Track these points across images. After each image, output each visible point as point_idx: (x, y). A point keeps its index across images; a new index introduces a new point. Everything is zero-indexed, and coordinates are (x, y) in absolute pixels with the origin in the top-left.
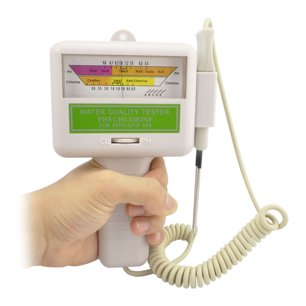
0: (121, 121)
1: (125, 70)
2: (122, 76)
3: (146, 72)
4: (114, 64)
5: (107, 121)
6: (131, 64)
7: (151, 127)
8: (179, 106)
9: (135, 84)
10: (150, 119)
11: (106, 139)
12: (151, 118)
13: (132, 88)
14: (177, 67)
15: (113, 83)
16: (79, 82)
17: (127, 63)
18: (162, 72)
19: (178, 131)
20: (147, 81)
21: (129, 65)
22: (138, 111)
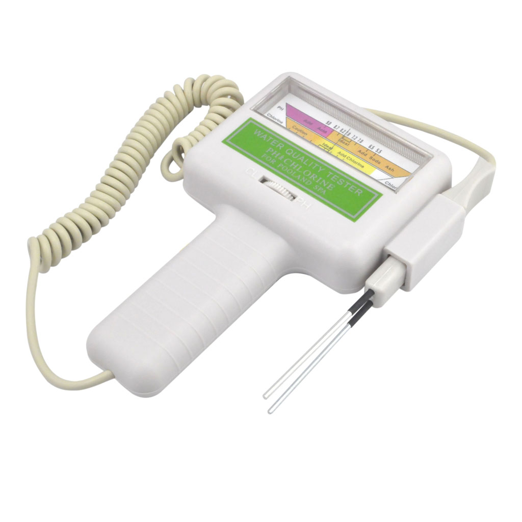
8: (380, 195)
10: (329, 186)
17: (355, 137)
21: (356, 141)
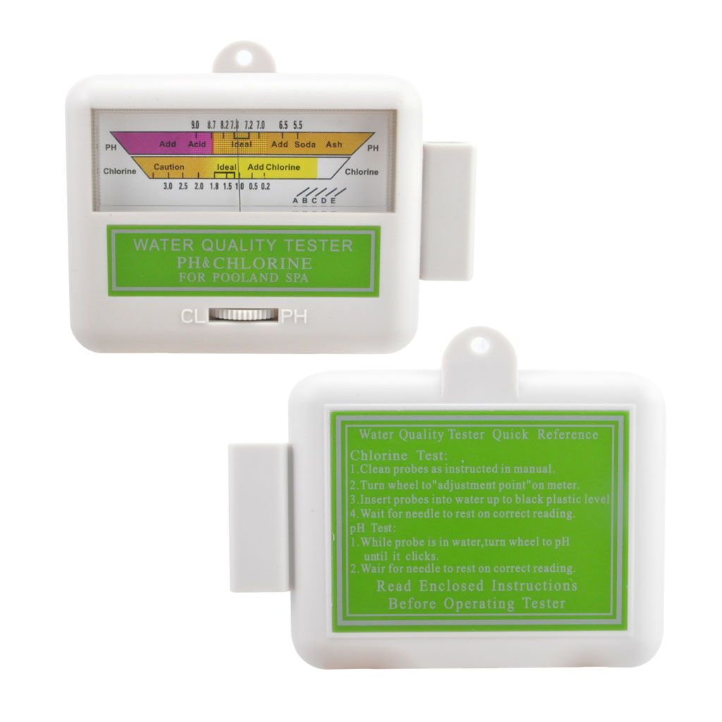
0: (232, 266)
1: (244, 141)
2: (238, 155)
3: (297, 144)
4: (218, 128)
5: (198, 267)
6: (260, 126)
7: (307, 281)
9: (270, 174)
11: (196, 310)
12: (306, 261)
13: (263, 184)
14: (374, 133)
15: (215, 173)
16: (134, 172)
18: (336, 145)
19: (375, 293)
20: (298, 168)
22: (273, 243)
